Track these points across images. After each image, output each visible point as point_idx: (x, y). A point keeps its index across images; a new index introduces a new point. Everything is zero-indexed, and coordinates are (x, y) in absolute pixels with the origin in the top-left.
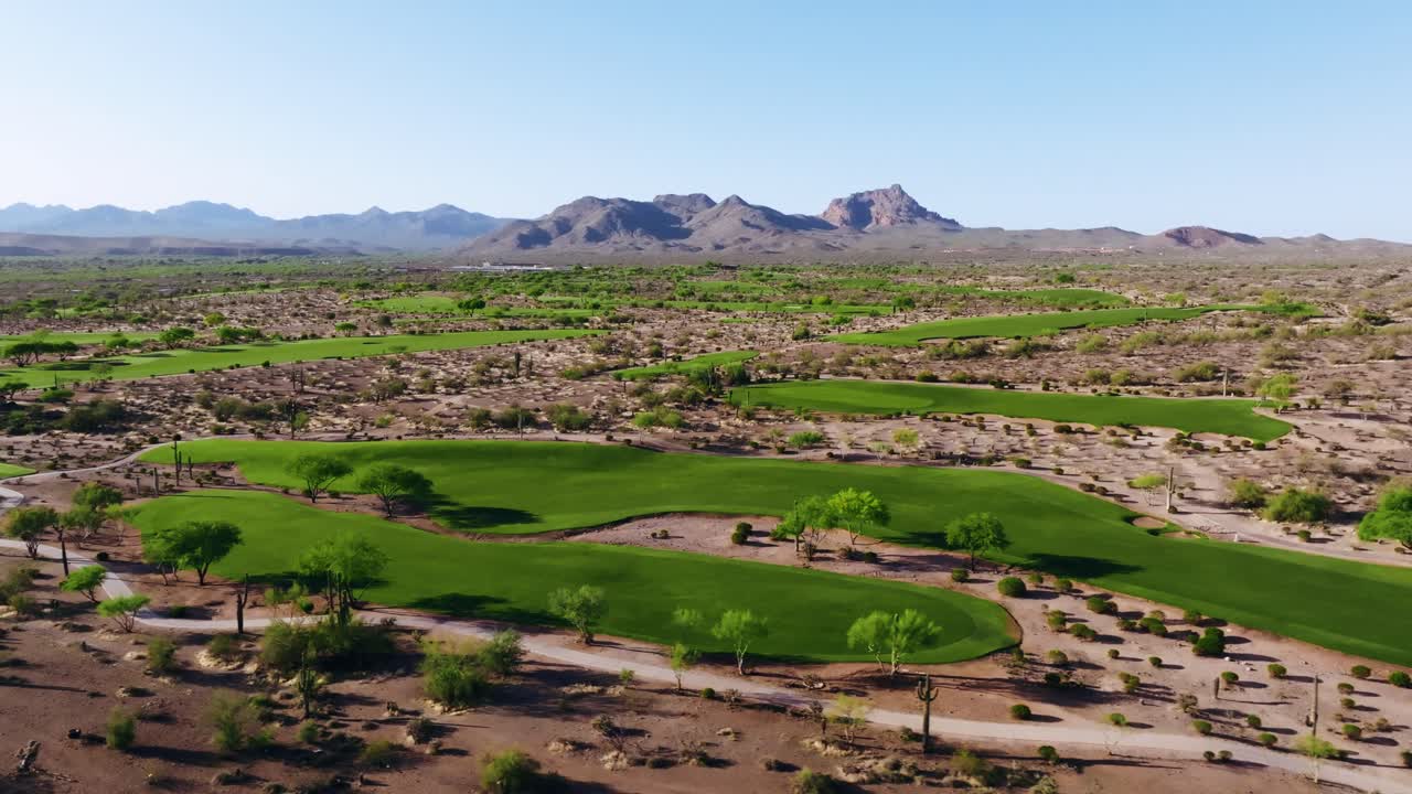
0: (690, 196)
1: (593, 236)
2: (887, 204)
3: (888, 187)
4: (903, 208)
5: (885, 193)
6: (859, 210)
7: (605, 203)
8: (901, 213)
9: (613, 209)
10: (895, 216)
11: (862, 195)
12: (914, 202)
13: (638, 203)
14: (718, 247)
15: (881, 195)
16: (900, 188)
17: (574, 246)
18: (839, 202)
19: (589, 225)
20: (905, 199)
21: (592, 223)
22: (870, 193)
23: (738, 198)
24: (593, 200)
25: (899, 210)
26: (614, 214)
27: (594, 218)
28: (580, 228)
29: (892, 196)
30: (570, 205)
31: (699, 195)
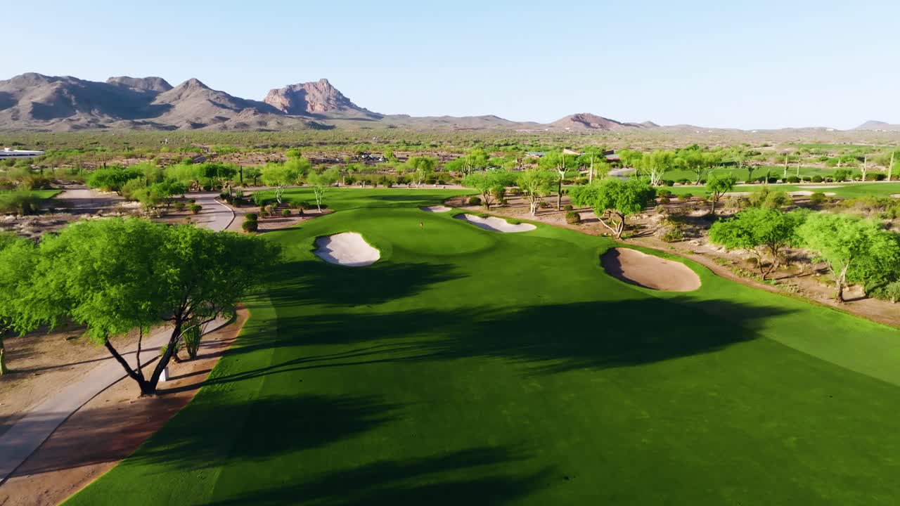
0: (146, 79)
1: (40, 112)
2: (317, 94)
3: (317, 80)
4: (332, 98)
5: (315, 85)
6: (296, 98)
7: (52, 80)
8: (331, 102)
9: (63, 86)
10: (326, 104)
11: (295, 86)
12: (340, 94)
13: (90, 83)
14: (195, 126)
15: (312, 87)
16: (327, 82)
17: (16, 123)
18: (276, 92)
19: (34, 100)
20: (332, 91)
21: (39, 99)
22: (302, 85)
23: (198, 81)
24: (38, 78)
25: (329, 99)
26: (65, 91)
27: (42, 94)
28: (25, 104)
29: (321, 87)
30: (9, 81)
31: (155, 79)
